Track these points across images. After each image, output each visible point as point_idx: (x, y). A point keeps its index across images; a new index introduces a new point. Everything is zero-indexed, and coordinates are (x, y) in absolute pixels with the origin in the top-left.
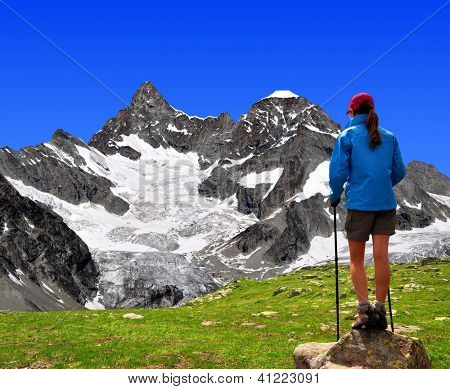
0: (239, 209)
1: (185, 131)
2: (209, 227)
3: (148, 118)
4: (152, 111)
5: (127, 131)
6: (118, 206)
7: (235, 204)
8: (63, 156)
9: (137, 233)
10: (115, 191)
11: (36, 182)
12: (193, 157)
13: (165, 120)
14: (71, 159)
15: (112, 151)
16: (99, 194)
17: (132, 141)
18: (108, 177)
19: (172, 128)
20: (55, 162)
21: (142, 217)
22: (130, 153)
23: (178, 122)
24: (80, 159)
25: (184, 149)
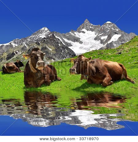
0: (100, 43)
1: (93, 28)
2: (95, 46)
3: (87, 26)
4: (87, 24)
5: (83, 28)
6: (81, 43)
7: (100, 42)
8: (72, 34)
9: (84, 48)
10: (81, 40)
11: (68, 39)
12: (94, 32)
13: (89, 26)
14: (74, 35)
15: (80, 32)
16: (78, 40)
17: (84, 30)
18: (80, 38)
19: (91, 27)
20: (71, 35)
21: (85, 44)
22: (84, 32)
23: (92, 26)
24: (75, 35)
25: (92, 31)
